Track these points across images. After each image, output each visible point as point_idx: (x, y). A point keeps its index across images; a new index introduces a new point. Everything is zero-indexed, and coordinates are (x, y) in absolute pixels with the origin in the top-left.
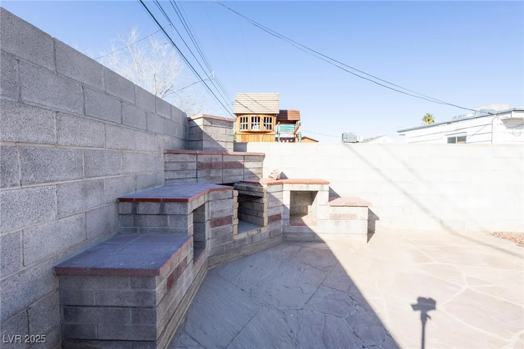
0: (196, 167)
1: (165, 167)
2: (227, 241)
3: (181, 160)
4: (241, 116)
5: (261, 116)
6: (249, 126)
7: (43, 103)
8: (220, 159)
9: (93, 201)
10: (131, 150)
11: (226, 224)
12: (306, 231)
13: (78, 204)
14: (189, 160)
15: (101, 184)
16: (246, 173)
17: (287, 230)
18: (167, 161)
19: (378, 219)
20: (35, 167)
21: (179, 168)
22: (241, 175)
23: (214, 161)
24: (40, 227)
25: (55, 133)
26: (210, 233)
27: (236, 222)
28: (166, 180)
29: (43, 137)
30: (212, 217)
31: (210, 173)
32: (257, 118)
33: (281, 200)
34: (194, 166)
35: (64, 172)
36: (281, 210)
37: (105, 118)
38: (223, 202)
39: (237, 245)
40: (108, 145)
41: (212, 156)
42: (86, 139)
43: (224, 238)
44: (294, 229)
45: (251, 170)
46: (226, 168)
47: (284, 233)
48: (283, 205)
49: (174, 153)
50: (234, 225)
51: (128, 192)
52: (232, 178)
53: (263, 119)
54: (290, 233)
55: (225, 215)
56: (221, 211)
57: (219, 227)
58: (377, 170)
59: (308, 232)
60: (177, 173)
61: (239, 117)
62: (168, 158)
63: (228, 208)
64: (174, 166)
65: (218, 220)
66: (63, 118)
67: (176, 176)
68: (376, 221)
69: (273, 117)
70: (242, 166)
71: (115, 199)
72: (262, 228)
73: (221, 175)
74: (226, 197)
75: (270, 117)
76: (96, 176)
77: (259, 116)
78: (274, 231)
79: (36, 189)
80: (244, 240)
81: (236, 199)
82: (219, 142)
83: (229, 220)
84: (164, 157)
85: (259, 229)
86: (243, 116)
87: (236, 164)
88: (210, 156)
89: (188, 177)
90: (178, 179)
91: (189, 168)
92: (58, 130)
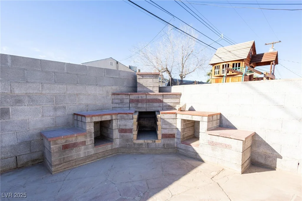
0: (129, 101)
1: (112, 101)
2: (129, 142)
3: (120, 98)
4: (215, 66)
5: (230, 63)
6: (221, 72)
7: (36, 81)
8: (144, 97)
9: (59, 113)
10: (83, 94)
11: (128, 133)
12: (190, 149)
13: (52, 113)
14: (125, 98)
15: (64, 107)
16: (164, 106)
17: (179, 146)
18: (113, 98)
19: (281, 157)
20: (33, 101)
21: (119, 102)
22: (161, 107)
23: (141, 98)
24: (35, 119)
25: (41, 90)
26: (118, 136)
27: (135, 133)
28: (113, 107)
29: (35, 92)
30: (119, 128)
31: (137, 105)
32: (227, 65)
33: (175, 125)
34: (128, 101)
35: (45, 102)
36: (175, 132)
37: (67, 82)
38: (126, 121)
39: (136, 146)
40: (68, 93)
41: (139, 95)
42: (55, 91)
43: (127, 140)
44: (183, 146)
45: (169, 104)
46: (148, 102)
47: (177, 148)
48: (177, 129)
49: (117, 95)
50: (134, 134)
51: (82, 111)
52: (153, 108)
53: (232, 65)
54: (181, 149)
55: (127, 127)
56: (125, 125)
57: (124, 134)
58: (282, 107)
59: (192, 151)
60: (119, 104)
61: (214, 66)
62: (113, 97)
63: (129, 124)
64: (117, 101)
65: (123, 130)
66: (44, 85)
67: (117, 105)
68: (278, 160)
69: (241, 62)
70: (161, 101)
71: (72, 113)
72: (156, 141)
73: (145, 106)
74: (128, 118)
75: (239, 62)
76: (61, 104)
77: (228, 63)
78: (168, 144)
79: (34, 107)
80: (141, 144)
81: (135, 120)
82: (148, 87)
83: (130, 131)
84: (112, 96)
85: (154, 140)
86: (216, 65)
87: (156, 100)
88: (137, 96)
89: (124, 106)
90: (119, 107)
91: (125, 102)
92: (42, 89)
